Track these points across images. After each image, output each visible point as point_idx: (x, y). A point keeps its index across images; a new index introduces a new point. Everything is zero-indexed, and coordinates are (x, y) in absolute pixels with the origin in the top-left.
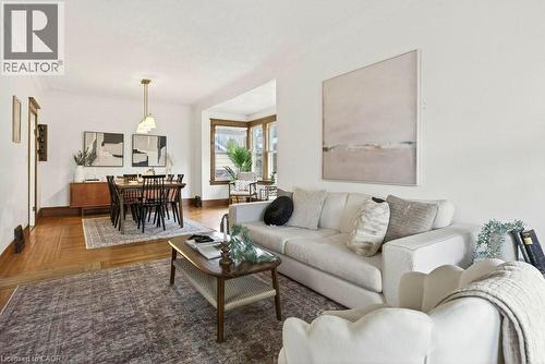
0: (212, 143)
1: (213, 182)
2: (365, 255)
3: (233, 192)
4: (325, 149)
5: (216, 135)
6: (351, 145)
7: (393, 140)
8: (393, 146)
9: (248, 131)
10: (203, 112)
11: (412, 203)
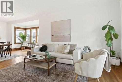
0: (15, 33)
1: (15, 43)
2: (67, 54)
3: (22, 46)
4: (52, 36)
5: (16, 31)
6: (58, 35)
7: (66, 34)
8: (67, 35)
9: (25, 31)
10: (12, 25)
11: (73, 45)
